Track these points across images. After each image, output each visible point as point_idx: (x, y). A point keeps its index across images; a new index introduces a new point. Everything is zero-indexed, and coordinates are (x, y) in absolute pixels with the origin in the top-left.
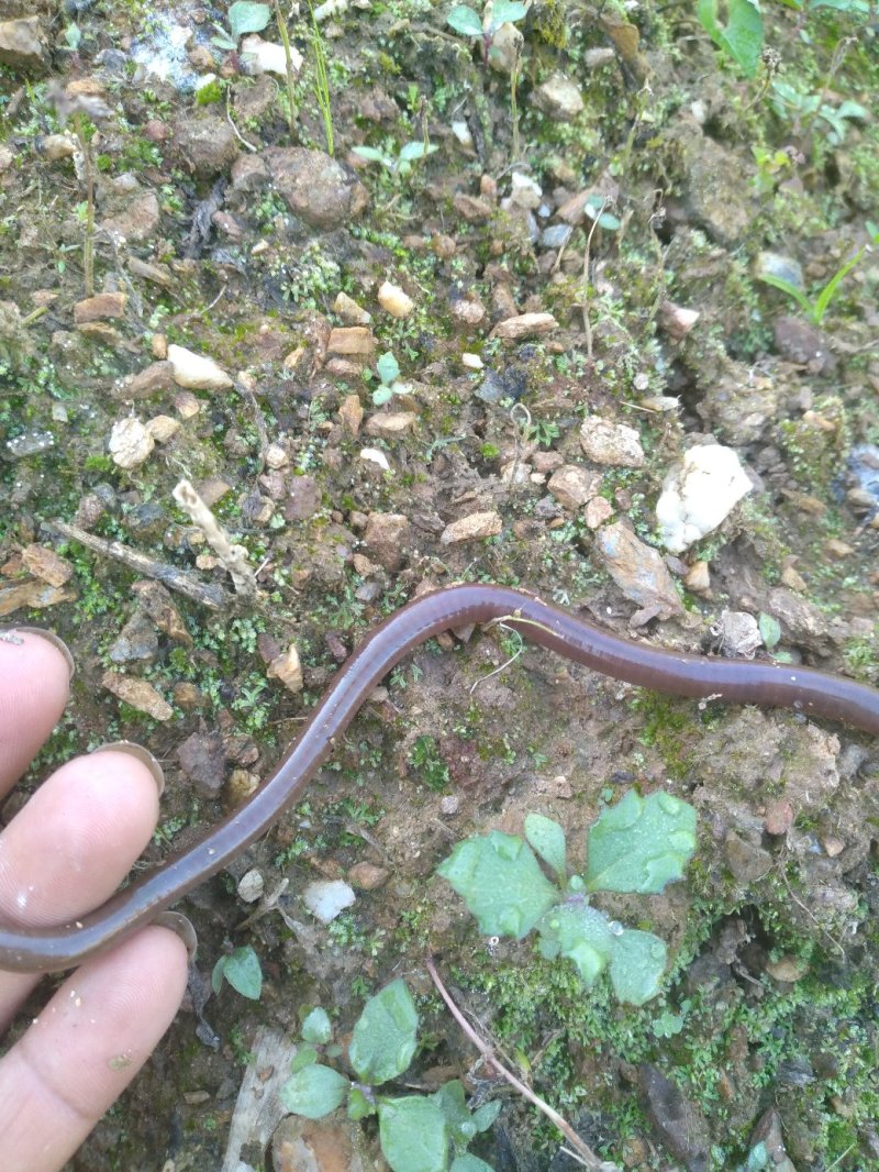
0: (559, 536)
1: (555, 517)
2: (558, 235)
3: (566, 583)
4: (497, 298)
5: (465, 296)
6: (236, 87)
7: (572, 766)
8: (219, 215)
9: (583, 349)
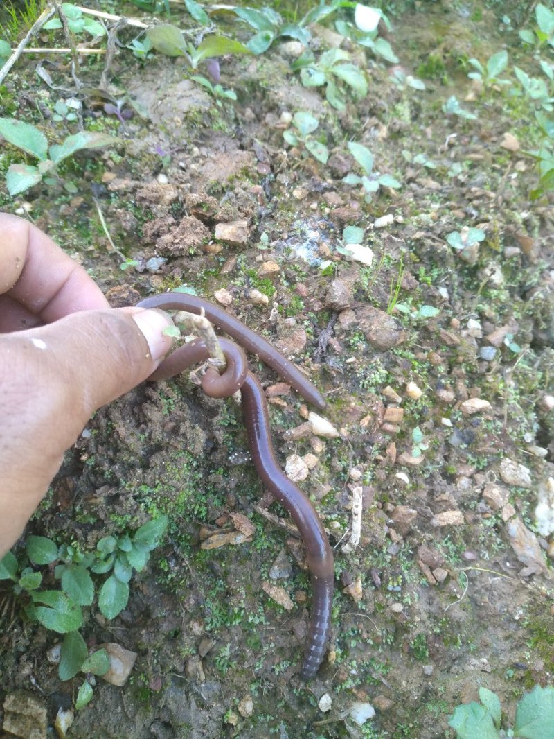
0: (488, 523)
1: (486, 513)
2: (489, 353)
3: (488, 548)
4: (459, 387)
5: (445, 387)
6: (340, 267)
7: (490, 653)
8: (332, 341)
9: (501, 418)
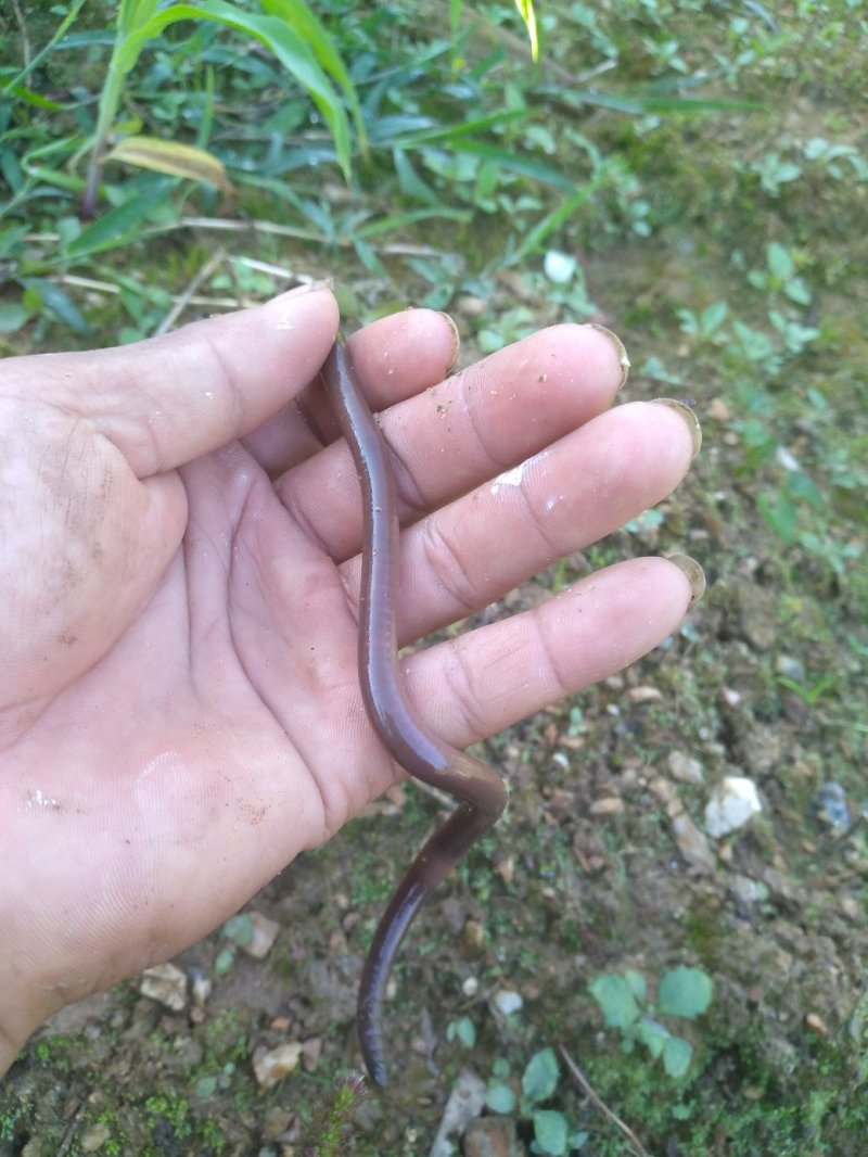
0: (652, 817)
1: (651, 806)
4: (629, 676)
7: (647, 951)
9: (673, 710)
